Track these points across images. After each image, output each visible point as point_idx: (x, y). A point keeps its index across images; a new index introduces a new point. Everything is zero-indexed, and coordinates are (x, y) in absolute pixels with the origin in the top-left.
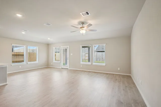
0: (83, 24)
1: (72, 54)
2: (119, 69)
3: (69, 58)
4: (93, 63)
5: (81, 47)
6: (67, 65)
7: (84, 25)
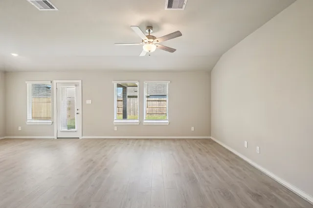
0: (149, 31)
1: (89, 102)
2: (193, 129)
3: (80, 112)
4: (145, 121)
5: (115, 85)
6: (76, 130)
7: (151, 31)
